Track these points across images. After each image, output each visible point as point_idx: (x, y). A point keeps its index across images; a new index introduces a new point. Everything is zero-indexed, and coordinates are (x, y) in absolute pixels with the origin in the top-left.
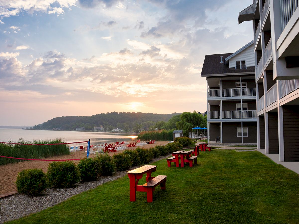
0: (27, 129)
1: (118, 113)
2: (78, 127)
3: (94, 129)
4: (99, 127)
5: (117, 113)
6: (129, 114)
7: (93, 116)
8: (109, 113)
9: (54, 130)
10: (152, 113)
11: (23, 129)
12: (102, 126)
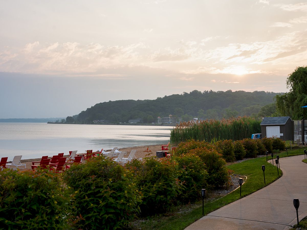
0: (57, 122)
1: (202, 92)
2: (131, 118)
3: (158, 121)
4: (166, 118)
5: (200, 93)
6: (221, 93)
7: (159, 99)
8: (186, 94)
9: (93, 123)
10: (264, 92)
11: (48, 123)
12: (171, 115)
